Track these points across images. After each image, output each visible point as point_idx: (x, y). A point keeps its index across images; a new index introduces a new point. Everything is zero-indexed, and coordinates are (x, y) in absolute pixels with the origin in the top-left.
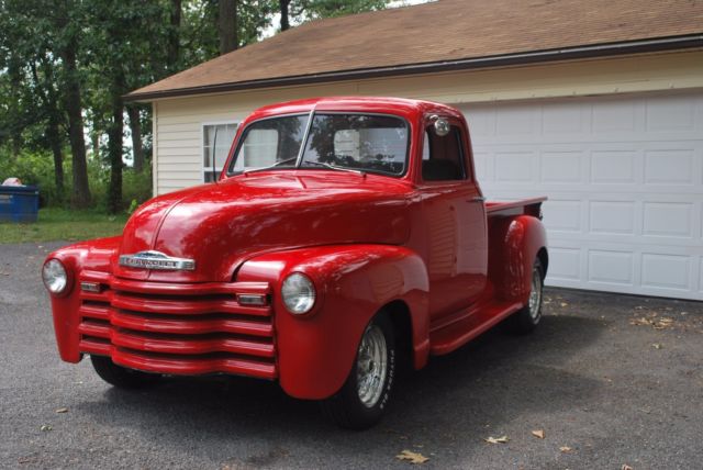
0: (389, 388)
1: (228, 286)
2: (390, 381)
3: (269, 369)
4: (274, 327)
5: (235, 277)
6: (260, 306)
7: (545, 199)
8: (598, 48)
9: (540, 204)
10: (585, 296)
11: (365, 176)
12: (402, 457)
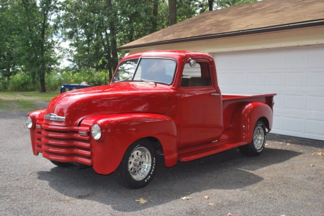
0: (151, 173)
1: (76, 128)
2: (153, 170)
3: (88, 161)
4: (91, 145)
5: (79, 125)
6: (85, 136)
7: (276, 94)
8: (315, 22)
9: (273, 96)
10: (303, 141)
11: (156, 85)
12: (137, 200)
